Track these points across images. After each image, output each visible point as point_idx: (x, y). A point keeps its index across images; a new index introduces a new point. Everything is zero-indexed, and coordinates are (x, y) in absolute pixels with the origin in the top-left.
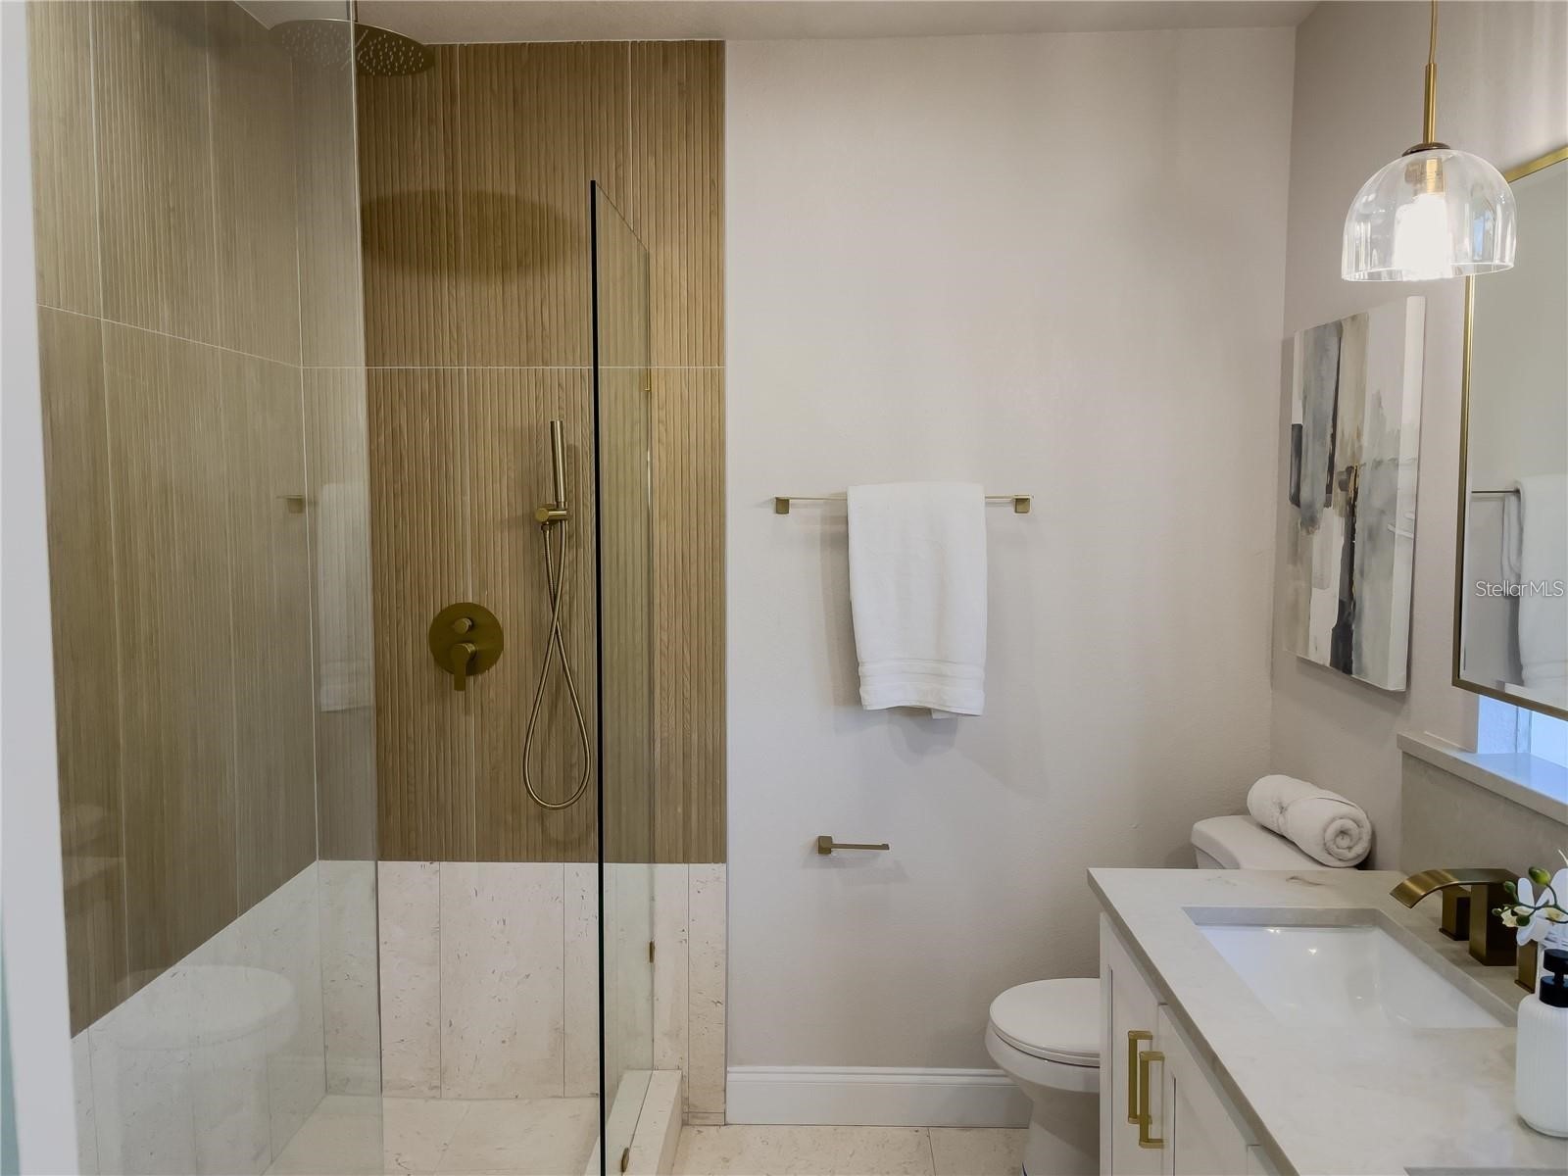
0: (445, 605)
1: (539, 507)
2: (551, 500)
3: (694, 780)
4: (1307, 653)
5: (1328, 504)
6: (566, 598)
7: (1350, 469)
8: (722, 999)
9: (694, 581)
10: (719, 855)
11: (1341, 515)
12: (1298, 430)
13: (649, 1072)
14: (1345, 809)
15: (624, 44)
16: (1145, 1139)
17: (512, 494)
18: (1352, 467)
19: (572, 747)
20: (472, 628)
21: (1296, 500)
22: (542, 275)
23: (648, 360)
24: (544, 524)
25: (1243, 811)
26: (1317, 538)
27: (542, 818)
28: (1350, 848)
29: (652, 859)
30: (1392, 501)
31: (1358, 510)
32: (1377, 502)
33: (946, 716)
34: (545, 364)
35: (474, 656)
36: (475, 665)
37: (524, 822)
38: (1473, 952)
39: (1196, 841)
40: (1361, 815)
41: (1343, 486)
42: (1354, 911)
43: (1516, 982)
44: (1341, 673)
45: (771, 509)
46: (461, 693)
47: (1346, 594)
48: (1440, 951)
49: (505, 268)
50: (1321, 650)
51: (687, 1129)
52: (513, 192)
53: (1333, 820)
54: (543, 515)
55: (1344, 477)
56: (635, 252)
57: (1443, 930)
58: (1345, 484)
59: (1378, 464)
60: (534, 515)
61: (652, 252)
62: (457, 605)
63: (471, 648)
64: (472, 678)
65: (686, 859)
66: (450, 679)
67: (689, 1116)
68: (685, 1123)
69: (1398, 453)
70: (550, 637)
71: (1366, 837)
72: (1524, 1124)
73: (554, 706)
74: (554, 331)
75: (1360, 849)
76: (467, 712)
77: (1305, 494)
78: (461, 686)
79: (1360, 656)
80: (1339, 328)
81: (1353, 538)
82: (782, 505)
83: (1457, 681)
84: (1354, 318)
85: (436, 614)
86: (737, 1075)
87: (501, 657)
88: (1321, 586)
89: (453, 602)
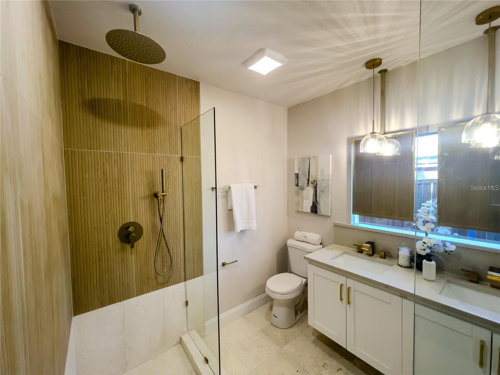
0: (123, 223)
4: (302, 210)
5: (308, 186)
8: (204, 308)
10: (202, 274)
11: (312, 188)
12: (297, 174)
13: (188, 333)
15: (176, 75)
17: (145, 189)
18: (315, 181)
19: (164, 257)
21: (297, 185)
22: (154, 129)
26: (305, 192)
31: (318, 187)
32: (323, 186)
34: (154, 153)
35: (134, 237)
37: (151, 281)
38: (368, 255)
43: (380, 257)
44: (314, 213)
45: (211, 190)
47: (315, 200)
49: (142, 126)
50: (307, 210)
52: (145, 105)
53: (318, 237)
58: (313, 183)
59: (323, 180)
62: (128, 223)
65: (194, 278)
69: (329, 178)
74: (157, 144)
76: (132, 254)
77: (300, 185)
79: (320, 211)
80: (309, 158)
81: (316, 191)
82: (214, 189)
84: (314, 157)
85: (121, 226)
86: (208, 323)
87: (142, 236)
88: (307, 199)
89: (126, 222)
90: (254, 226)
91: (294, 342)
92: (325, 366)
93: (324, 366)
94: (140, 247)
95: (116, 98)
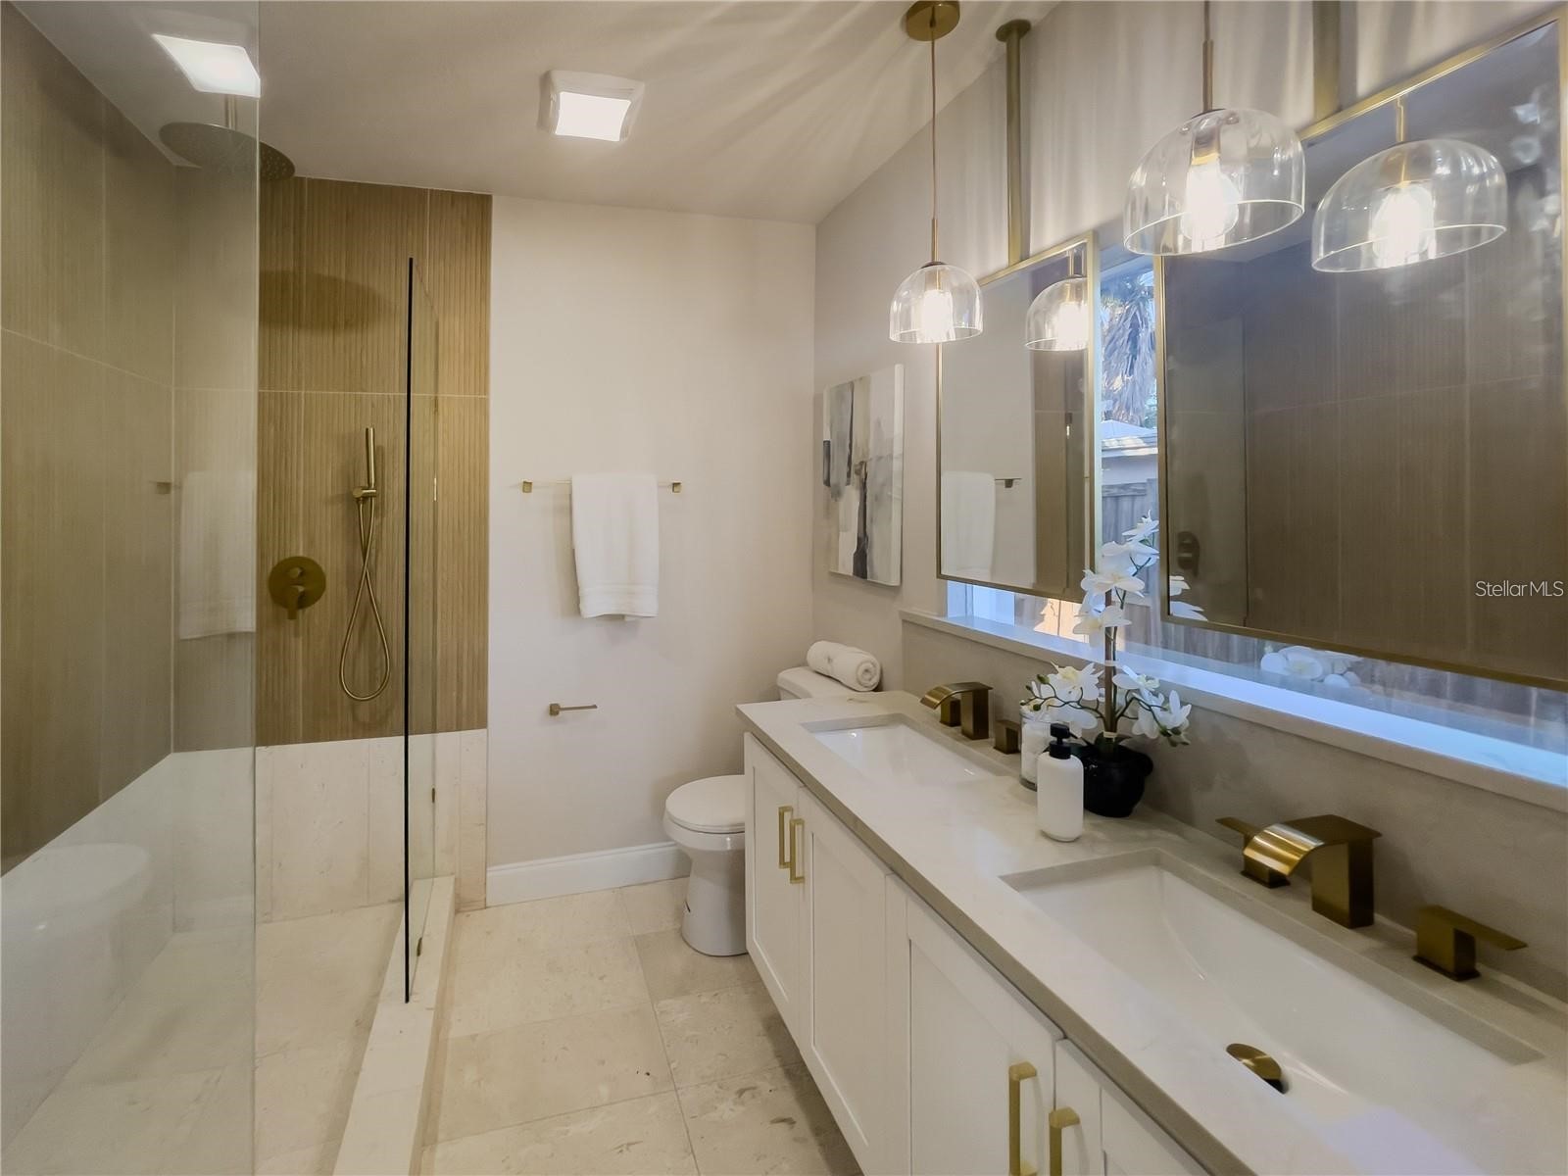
0: (282, 558)
1: (354, 488)
2: (364, 483)
3: (465, 673)
4: (837, 569)
5: (848, 484)
6: (373, 551)
7: (862, 463)
8: (484, 822)
9: (466, 537)
10: (482, 723)
11: (857, 488)
12: (827, 444)
13: (431, 880)
14: (867, 657)
15: (425, 191)
16: (794, 878)
17: (336, 478)
20: (302, 574)
21: (827, 483)
23: (436, 391)
24: (358, 499)
25: (804, 664)
26: (842, 504)
27: (353, 708)
28: (870, 680)
29: (434, 730)
30: (889, 479)
31: (868, 486)
32: (880, 480)
33: (634, 619)
34: (362, 390)
35: (303, 595)
36: (304, 601)
37: (339, 712)
38: (964, 733)
39: (780, 684)
40: (874, 659)
41: (858, 473)
42: (889, 716)
43: (995, 748)
44: (859, 578)
45: (520, 490)
46: (292, 622)
47: (862, 531)
48: (947, 734)
49: (335, 326)
50: (847, 566)
51: (459, 915)
52: (343, 277)
53: (862, 663)
54: (358, 493)
55: (858, 467)
56: (428, 323)
57: (942, 722)
58: (860, 473)
59: (880, 458)
60: (351, 493)
61: (441, 321)
62: (291, 559)
63: (301, 589)
64: (300, 611)
65: (459, 729)
66: (284, 612)
67: (460, 907)
68: (457, 911)
69: (892, 450)
70: (361, 580)
71: (878, 672)
72: (1046, 835)
73: (363, 627)
75: (875, 680)
76: (296, 635)
77: (833, 481)
78: (292, 616)
79: (872, 567)
80: (852, 384)
81: (865, 501)
82: (527, 486)
83: (940, 575)
84: (861, 379)
85: (275, 565)
86: (493, 873)
87: (324, 595)
88: (846, 530)
89: (288, 556)
90: (647, 605)
91: (704, 999)
92: (746, 1095)
93: (741, 1092)
94: (316, 621)
95: (280, 268)
